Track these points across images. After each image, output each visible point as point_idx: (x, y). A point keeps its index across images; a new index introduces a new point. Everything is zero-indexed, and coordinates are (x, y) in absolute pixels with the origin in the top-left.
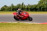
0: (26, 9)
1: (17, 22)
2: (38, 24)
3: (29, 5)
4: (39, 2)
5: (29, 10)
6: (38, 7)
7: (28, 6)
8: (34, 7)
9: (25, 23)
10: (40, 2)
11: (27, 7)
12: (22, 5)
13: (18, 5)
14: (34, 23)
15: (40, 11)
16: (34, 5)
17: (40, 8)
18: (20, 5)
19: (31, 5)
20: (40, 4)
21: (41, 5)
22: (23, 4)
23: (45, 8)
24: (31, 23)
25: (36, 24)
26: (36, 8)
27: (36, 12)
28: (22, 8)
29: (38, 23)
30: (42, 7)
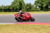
4: (12, 3)
6: (11, 8)
7: (2, 7)
14: (8, 24)
15: (13, 12)
17: (13, 9)
19: (4, 6)
21: (14, 6)
23: (18, 9)
25: (10, 25)
26: (10, 9)
27: (10, 12)
29: (12, 24)
30: (15, 8)
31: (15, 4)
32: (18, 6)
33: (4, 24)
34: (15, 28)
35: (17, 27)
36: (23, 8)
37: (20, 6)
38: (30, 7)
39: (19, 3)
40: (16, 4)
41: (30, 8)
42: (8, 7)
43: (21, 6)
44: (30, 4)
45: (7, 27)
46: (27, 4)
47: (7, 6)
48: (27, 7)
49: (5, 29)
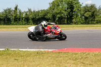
0: (25, 20)
1: (4, 49)
2: (48, 52)
3: (30, 10)
4: (52, 3)
5: (31, 22)
6: (49, 16)
7: (28, 13)
8: (41, 15)
9: (21, 50)
10: (54, 5)
11: (27, 15)
12: (14, 11)
13: (5, 11)
14: (41, 50)
16: (42, 11)
17: (54, 17)
18: (9, 11)
19: (34, 11)
20: (53, 10)
21: (55, 11)
22: (16, 8)
23: (65, 18)
24: (34, 50)
25: (45, 52)
26: (46, 17)
28: (15, 17)
29: (50, 50)
30: (58, 16)
31: (58, 5)
32: (65, 10)
33: (32, 50)
34: (57, 59)
35: (61, 57)
36: (77, 16)
37: (69, 10)
38: (93, 12)
39: (68, 4)
40: (61, 7)
41: (93, 15)
42: (42, 12)
43: (72, 11)
44: (92, 6)
45: (38, 57)
46: (85, 7)
47: (39, 11)
48: (84, 13)
49: (34, 62)
